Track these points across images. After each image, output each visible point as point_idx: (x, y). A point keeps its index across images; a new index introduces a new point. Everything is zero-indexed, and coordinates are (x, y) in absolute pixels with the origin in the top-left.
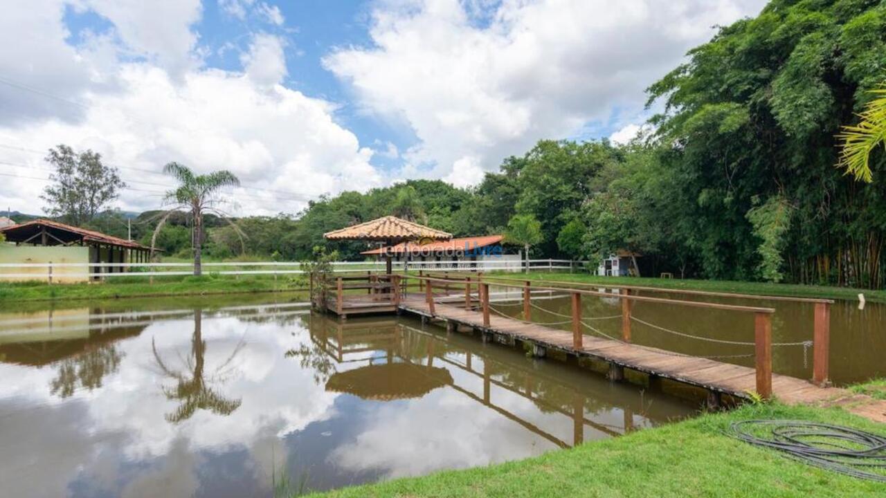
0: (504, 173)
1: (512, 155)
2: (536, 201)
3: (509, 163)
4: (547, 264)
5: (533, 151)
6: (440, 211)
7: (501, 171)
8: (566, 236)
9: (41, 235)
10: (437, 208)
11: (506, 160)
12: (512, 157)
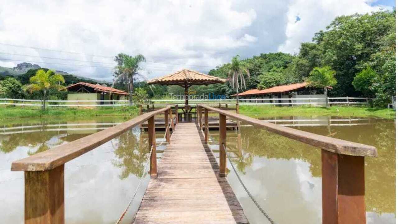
0: (315, 42)
1: (321, 30)
2: (335, 58)
3: (319, 35)
4: (345, 100)
5: (331, 25)
6: (277, 70)
7: (313, 41)
8: (359, 80)
9: (82, 89)
10: (275, 68)
11: (316, 34)
12: (321, 31)
